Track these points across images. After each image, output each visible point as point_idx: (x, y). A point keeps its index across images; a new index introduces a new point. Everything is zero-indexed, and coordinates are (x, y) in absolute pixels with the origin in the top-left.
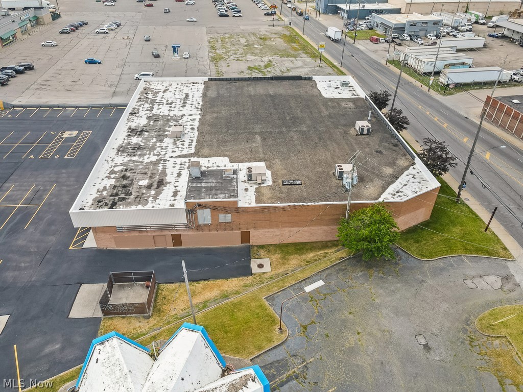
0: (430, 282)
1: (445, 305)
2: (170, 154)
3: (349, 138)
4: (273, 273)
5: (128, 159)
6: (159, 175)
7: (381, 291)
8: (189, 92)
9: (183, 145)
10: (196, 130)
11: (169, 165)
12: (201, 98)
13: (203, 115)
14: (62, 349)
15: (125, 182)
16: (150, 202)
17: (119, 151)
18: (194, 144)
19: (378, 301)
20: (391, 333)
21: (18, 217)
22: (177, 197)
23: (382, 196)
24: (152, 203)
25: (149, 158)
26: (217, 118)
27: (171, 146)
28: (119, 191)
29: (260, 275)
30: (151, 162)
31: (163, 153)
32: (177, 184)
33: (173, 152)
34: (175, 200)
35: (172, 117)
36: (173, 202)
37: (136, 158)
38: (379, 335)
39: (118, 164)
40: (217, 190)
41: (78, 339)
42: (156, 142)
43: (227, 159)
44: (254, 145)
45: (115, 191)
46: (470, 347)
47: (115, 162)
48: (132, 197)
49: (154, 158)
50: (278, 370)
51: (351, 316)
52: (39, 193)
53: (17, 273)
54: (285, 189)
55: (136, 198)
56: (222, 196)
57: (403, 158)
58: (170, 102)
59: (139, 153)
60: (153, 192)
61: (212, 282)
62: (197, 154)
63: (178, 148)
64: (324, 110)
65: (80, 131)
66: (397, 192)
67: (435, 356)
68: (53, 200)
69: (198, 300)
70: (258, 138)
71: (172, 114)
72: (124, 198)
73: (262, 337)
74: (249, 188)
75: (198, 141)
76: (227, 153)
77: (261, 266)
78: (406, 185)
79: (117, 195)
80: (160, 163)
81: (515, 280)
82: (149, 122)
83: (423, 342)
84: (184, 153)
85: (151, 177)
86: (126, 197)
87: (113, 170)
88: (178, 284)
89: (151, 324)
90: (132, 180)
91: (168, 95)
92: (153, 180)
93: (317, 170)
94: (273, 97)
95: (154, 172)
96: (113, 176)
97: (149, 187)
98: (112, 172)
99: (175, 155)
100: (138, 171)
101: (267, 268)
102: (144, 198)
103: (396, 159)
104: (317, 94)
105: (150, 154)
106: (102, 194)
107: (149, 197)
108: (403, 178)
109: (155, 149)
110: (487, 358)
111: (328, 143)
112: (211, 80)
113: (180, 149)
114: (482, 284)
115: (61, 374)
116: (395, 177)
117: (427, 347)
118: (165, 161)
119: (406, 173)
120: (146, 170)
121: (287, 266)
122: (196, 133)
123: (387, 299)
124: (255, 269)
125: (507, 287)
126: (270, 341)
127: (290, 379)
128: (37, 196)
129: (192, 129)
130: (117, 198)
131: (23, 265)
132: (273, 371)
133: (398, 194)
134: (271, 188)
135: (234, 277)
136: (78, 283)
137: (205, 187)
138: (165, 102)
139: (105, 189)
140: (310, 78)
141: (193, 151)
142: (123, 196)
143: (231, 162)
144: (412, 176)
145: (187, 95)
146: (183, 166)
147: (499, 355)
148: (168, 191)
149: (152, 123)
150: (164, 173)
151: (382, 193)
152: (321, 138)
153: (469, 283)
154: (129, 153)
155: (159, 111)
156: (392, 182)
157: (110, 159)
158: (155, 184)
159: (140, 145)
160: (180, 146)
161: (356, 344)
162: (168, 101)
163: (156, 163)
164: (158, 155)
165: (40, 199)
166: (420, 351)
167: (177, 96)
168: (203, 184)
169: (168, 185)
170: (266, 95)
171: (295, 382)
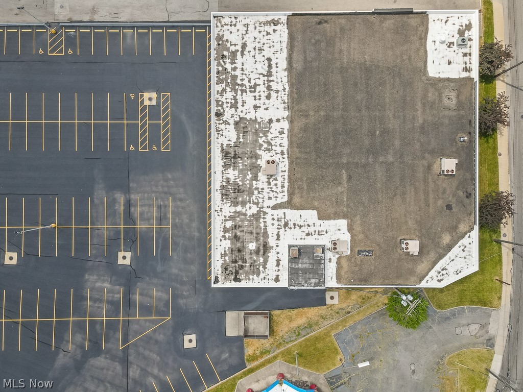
0: (435, 327)
1: (436, 346)
2: (267, 203)
3: (430, 178)
4: (339, 305)
5: (233, 209)
6: (263, 236)
7: (402, 333)
8: (271, 55)
9: (276, 185)
10: (286, 156)
11: (268, 218)
12: (286, 73)
13: (291, 120)
14: (230, 356)
15: (239, 245)
16: (261, 272)
17: (222, 195)
18: (286, 184)
19: (398, 340)
20: (398, 362)
22: (280, 268)
23: (429, 273)
24: (263, 272)
25: (250, 208)
26: (306, 129)
27: (265, 186)
28: (236, 256)
29: (331, 306)
30: (253, 215)
31: (260, 200)
32: (278, 249)
33: (270, 198)
34: (279, 270)
35: (259, 123)
36: (278, 273)
37: (239, 208)
38: (392, 362)
39: (227, 218)
41: (235, 350)
42: (252, 180)
43: (315, 212)
44: (340, 189)
45: (234, 256)
46: (435, 373)
47: (224, 214)
48: (248, 265)
49: (255, 209)
50: (337, 380)
51: (380, 350)
53: (185, 301)
54: (358, 259)
55: (251, 266)
57: (466, 219)
58: (252, 84)
59: (240, 199)
60: (262, 260)
62: (289, 204)
63: (273, 191)
64: (419, 113)
65: (158, 91)
66: (443, 270)
67: (415, 377)
68: (177, 221)
69: (294, 325)
70: (344, 175)
71: (258, 116)
72: (242, 265)
73: (331, 363)
74: (332, 258)
75: (289, 176)
76: (316, 204)
77: (332, 298)
78: (452, 261)
79: (236, 262)
80: (260, 217)
81: (488, 328)
82: (238, 138)
83: (413, 368)
84: (279, 201)
85: (257, 240)
86: (244, 264)
87: (225, 227)
88: (281, 311)
89: (271, 342)
90: (243, 242)
91: (248, 63)
92: (259, 243)
93: (388, 234)
94: (368, 71)
95: (259, 231)
96: (227, 235)
97: (257, 252)
98: (226, 230)
99: (272, 203)
100: (245, 229)
101: (336, 301)
102: (256, 266)
103: (459, 221)
105: (249, 202)
106: (225, 260)
107: (259, 265)
108: (456, 250)
109: (253, 194)
110: (441, 380)
111: (408, 188)
112: (294, 15)
113: (276, 195)
114: (466, 332)
115: (236, 374)
116: (449, 247)
117: (414, 372)
118: (265, 213)
119: (460, 243)
120: (251, 229)
121: (349, 301)
122: (286, 162)
123: (404, 339)
124: (329, 301)
125: (481, 333)
126: (334, 365)
127: (342, 384)
128: (162, 214)
129: (282, 153)
130: (237, 265)
131: (185, 293)
132: (334, 380)
133: (442, 272)
134: (349, 258)
135: (315, 307)
136: (223, 311)
137: (301, 269)
139: (225, 254)
140: (425, 13)
141: (286, 199)
142: (240, 263)
143: (319, 219)
144: (462, 248)
145: (269, 60)
146: (280, 222)
147: (448, 379)
148: (272, 257)
149: (241, 140)
150: (266, 234)
151: (430, 270)
152: (402, 179)
153: (458, 331)
154: (232, 199)
155: (243, 109)
156: (444, 255)
157: (219, 210)
158: (261, 248)
159: (239, 186)
160: (274, 189)
161: (378, 367)
162: (249, 81)
163: (257, 217)
164: (257, 204)
165: (166, 218)
166: (409, 373)
167: (259, 69)
168: (300, 266)
169: (271, 251)
170: (361, 66)
171: (344, 385)
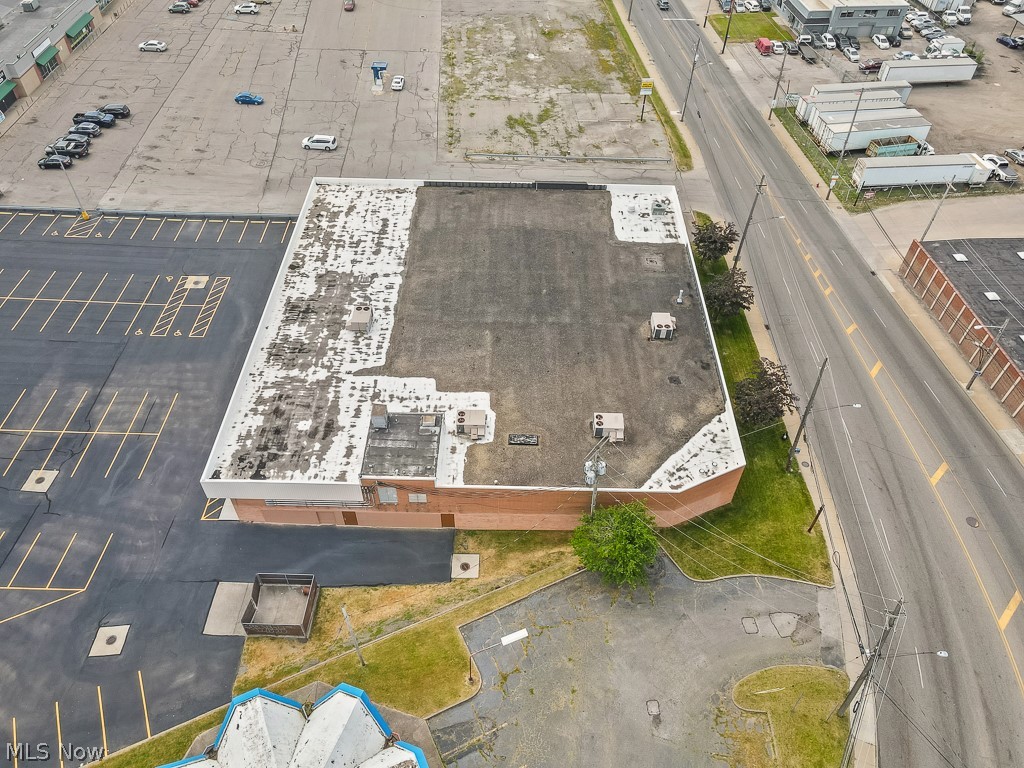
0: (695, 617)
1: (703, 658)
2: (347, 366)
3: (636, 344)
4: (480, 580)
5: (283, 373)
6: (328, 412)
7: (621, 628)
8: (389, 217)
9: (368, 345)
10: (392, 312)
11: (345, 388)
12: (408, 232)
13: (406, 276)
14: (197, 680)
15: (279, 423)
16: (312, 465)
17: (270, 354)
18: (386, 345)
19: (612, 643)
20: (616, 694)
21: (128, 456)
22: (352, 459)
23: (653, 475)
24: (316, 466)
25: (315, 372)
26: (429, 285)
27: (350, 347)
28: (269, 440)
29: (463, 582)
30: (318, 382)
31: (336, 364)
32: (353, 431)
33: (353, 361)
34: (348, 463)
35: (356, 278)
36: (345, 468)
37: (295, 372)
38: (600, 696)
39: (269, 385)
40: (408, 456)
41: (216, 667)
42: (327, 338)
43: (432, 381)
44: (479, 352)
45: (264, 440)
46: (713, 724)
47: (264, 379)
48: (287, 453)
49: (322, 374)
50: (459, 737)
51: (570, 665)
52: (155, 410)
53: (133, 557)
54: (510, 451)
55: (293, 456)
56: (413, 469)
57: (709, 396)
58: (355, 239)
59: (300, 361)
60: (317, 446)
61: (394, 588)
62: (388, 370)
63: (361, 353)
64: (609, 273)
65: (212, 276)
66: (678, 470)
67: (663, 733)
68: (176, 426)
69: (372, 618)
70: (488, 336)
71: (357, 270)
72: (276, 454)
73: (446, 689)
74: (458, 446)
75: (393, 337)
76: (435, 370)
77: (465, 567)
78: (696, 455)
79: (266, 448)
80: (330, 385)
81: (818, 624)
82: (319, 290)
83: (654, 710)
84: (369, 365)
85: (316, 416)
86: (280, 453)
87: (260, 397)
88: (347, 589)
89: (308, 652)
90: (288, 419)
91: (354, 222)
92: (319, 420)
93: (567, 414)
94: (528, 234)
95: (322, 404)
96: (261, 408)
97: (312, 434)
98: (260, 401)
99: (355, 368)
100: (297, 401)
101: (473, 572)
102: (304, 456)
103: (696, 399)
104: (606, 230)
105: (316, 365)
106: (245, 445)
107: (311, 455)
108: (698, 440)
109: (325, 354)
110: (730, 741)
111: (599, 354)
112: (428, 185)
113: (364, 356)
114: (766, 628)
115: (197, 718)
116: (686, 436)
117: (657, 719)
118: (340, 380)
119: (704, 430)
120: (309, 400)
121: (501, 571)
122: (391, 319)
123: (626, 642)
124: (456, 572)
125: (802, 634)
126: (455, 694)
127: (472, 749)
128: (151, 416)
129: (387, 309)
130: (266, 453)
131: (140, 543)
132: (453, 737)
133: (678, 474)
134: (491, 448)
135: (426, 583)
136: (215, 580)
137: (391, 450)
138: (348, 240)
139: (248, 436)
140: (602, 188)
141: (382, 362)
142: (274, 450)
143: (438, 390)
144: (711, 437)
145: (385, 221)
146: (364, 393)
147: (748, 740)
148: (339, 442)
149: (323, 294)
150: (335, 408)
151: (654, 470)
152: (588, 343)
153: (749, 625)
154: (285, 361)
155: (336, 263)
156: (678, 448)
157: (257, 373)
158: (322, 429)
159: (303, 344)
160: (364, 349)
161: (566, 706)
162: (351, 237)
163: (323, 385)
164: (329, 368)
165: (157, 421)
166: (646, 723)
167: (369, 227)
168: (389, 444)
169: (340, 433)
170: (518, 229)
171: (478, 753)
